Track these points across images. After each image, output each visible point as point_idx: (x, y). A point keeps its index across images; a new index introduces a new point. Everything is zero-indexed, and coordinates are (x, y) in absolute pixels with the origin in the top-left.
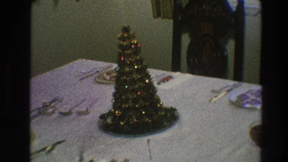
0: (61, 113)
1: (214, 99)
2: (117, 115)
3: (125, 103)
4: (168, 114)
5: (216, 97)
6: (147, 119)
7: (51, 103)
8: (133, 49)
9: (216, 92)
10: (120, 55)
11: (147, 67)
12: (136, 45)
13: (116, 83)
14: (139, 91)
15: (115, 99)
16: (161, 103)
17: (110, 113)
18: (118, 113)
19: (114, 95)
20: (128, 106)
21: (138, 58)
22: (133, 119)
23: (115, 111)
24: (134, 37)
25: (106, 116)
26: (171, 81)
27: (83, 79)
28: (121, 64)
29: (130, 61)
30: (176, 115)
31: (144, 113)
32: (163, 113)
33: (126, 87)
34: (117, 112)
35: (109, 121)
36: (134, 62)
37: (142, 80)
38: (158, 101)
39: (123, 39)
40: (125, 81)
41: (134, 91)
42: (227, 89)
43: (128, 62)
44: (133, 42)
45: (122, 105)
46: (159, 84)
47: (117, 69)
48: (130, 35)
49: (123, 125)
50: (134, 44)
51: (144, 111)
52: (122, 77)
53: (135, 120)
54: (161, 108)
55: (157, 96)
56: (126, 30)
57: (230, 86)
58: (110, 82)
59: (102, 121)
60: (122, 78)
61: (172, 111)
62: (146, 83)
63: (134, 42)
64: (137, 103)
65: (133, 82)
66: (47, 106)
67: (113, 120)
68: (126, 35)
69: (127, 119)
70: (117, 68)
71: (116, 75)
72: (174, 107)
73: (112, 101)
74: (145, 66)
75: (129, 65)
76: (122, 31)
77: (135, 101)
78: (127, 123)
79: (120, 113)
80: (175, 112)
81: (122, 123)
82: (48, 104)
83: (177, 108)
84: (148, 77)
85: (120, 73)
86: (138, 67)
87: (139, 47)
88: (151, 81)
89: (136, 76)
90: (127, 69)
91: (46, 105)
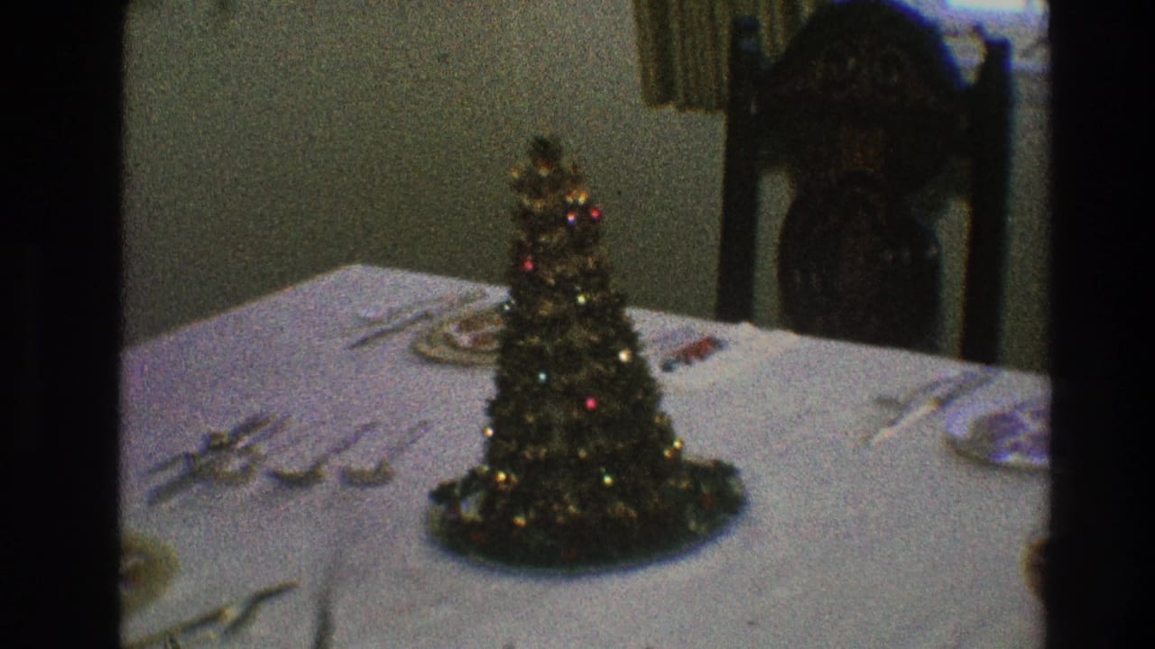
0: (276, 476)
1: (886, 433)
2: (503, 487)
3: (536, 443)
4: (705, 489)
5: (892, 423)
6: (620, 506)
7: (236, 434)
8: (569, 227)
9: (893, 406)
10: (519, 250)
11: (623, 300)
12: (584, 210)
13: (500, 362)
14: (590, 395)
15: (495, 426)
16: (677, 444)
17: (473, 481)
18: (507, 481)
19: (493, 408)
20: (547, 454)
21: (590, 262)
22: (565, 505)
23: (493, 473)
24: (577, 180)
25: (457, 491)
26: (715, 359)
27: (364, 342)
28: (524, 286)
29: (559, 277)
30: (737, 490)
31: (608, 480)
32: (684, 485)
33: (542, 377)
34: (502, 476)
35: (470, 510)
36: (574, 280)
37: (605, 352)
38: (666, 435)
39: (531, 185)
40: (538, 353)
41: (573, 395)
42: (938, 392)
43: (552, 281)
44: (570, 200)
45: (521, 447)
46: (667, 367)
47: (507, 308)
48: (560, 170)
49: (524, 529)
50: (574, 207)
51: (609, 473)
52: (523, 338)
53: (572, 509)
54: (677, 465)
55: (663, 415)
56: (545, 150)
57: (949, 381)
58: (475, 359)
59: (442, 508)
60: (521, 343)
61: (721, 473)
62: (619, 363)
63: (576, 202)
64: (583, 444)
65: (569, 358)
66: (221, 447)
67: (487, 508)
68: (544, 172)
69: (541, 503)
70: (508, 303)
71: (501, 331)
72: (726, 461)
73: (483, 432)
74: (618, 295)
75: (554, 289)
76: (530, 153)
77: (576, 433)
78: (544, 522)
79: (514, 478)
80: (732, 482)
81: (520, 521)
82: (225, 440)
83: (738, 464)
84: (631, 340)
85: (518, 321)
86: (588, 301)
87: (593, 221)
88: (642, 354)
89: (579, 335)
90: (547, 309)
91: (217, 442)
